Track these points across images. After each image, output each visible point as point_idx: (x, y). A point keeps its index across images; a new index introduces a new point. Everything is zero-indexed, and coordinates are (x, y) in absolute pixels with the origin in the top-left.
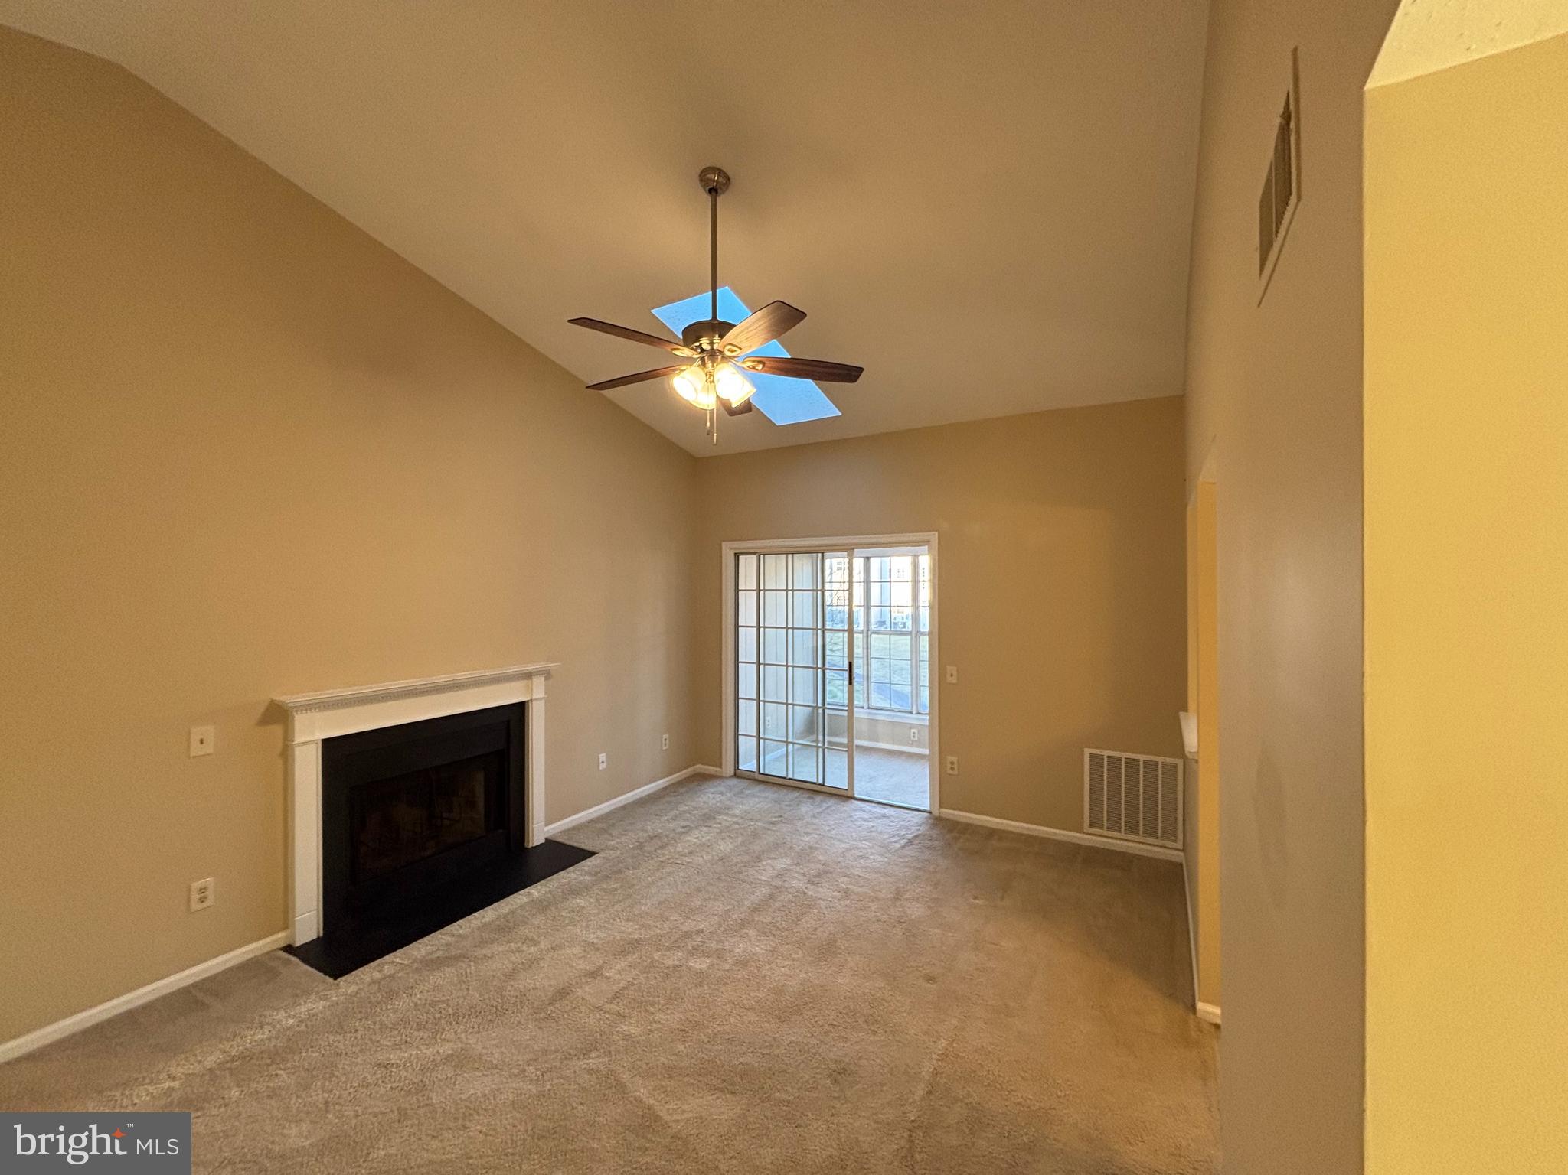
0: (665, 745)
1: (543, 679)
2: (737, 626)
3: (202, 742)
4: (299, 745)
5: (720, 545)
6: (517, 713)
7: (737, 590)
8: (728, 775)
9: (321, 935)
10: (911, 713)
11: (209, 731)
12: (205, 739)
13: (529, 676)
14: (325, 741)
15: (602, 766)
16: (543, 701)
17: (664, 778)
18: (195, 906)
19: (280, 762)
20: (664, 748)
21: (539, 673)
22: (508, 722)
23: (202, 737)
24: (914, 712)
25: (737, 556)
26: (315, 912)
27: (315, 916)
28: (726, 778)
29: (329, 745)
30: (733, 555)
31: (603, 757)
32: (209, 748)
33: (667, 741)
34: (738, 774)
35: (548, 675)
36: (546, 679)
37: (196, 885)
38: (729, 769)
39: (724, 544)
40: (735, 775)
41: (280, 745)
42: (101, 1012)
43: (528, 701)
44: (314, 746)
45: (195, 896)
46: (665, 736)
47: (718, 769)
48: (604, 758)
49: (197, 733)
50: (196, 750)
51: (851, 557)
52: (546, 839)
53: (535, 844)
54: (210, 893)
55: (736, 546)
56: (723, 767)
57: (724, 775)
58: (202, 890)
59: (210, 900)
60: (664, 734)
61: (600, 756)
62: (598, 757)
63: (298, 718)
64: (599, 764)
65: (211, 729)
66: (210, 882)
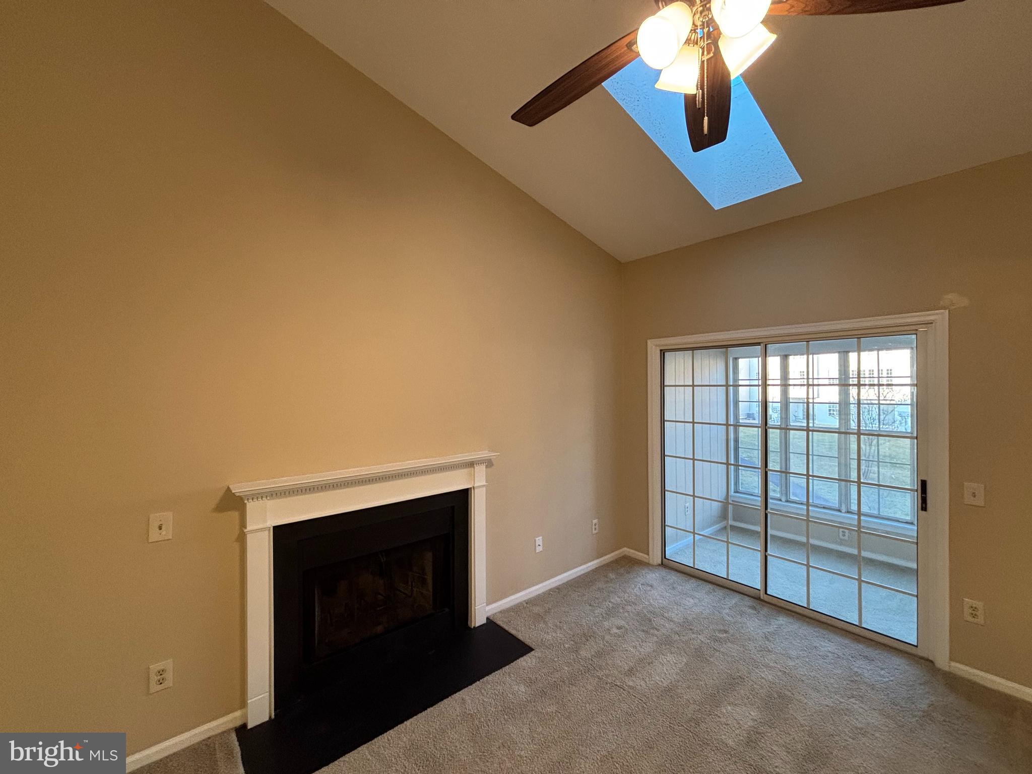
0: (595, 529)
1: (485, 466)
2: (663, 421)
3: (160, 528)
4: (252, 531)
5: (647, 343)
6: (462, 498)
7: (663, 386)
8: (655, 563)
9: (273, 717)
10: (839, 511)
11: (168, 517)
12: (164, 526)
13: (471, 464)
14: (276, 529)
15: (539, 549)
16: (484, 488)
17: (595, 559)
18: (154, 687)
19: (237, 546)
20: (594, 532)
21: (479, 462)
22: (453, 508)
23: (161, 523)
24: (844, 511)
25: (663, 353)
26: (268, 694)
27: (267, 698)
28: (652, 566)
29: (279, 531)
30: (659, 352)
31: (539, 540)
32: (167, 533)
33: (597, 526)
34: (666, 564)
35: (489, 463)
36: (487, 467)
37: (155, 667)
38: (655, 557)
39: (649, 342)
40: (662, 565)
41: (237, 532)
43: (471, 488)
44: (266, 533)
45: (154, 678)
46: (595, 521)
47: (646, 556)
48: (541, 540)
49: (155, 518)
50: (154, 535)
51: (765, 355)
52: (488, 619)
53: (477, 625)
54: (169, 676)
55: (663, 343)
56: (651, 553)
57: (651, 562)
58: (161, 672)
59: (169, 683)
60: (594, 520)
61: (537, 539)
62: (535, 540)
63: (251, 506)
64: (535, 546)
65: (170, 515)
66: (168, 664)
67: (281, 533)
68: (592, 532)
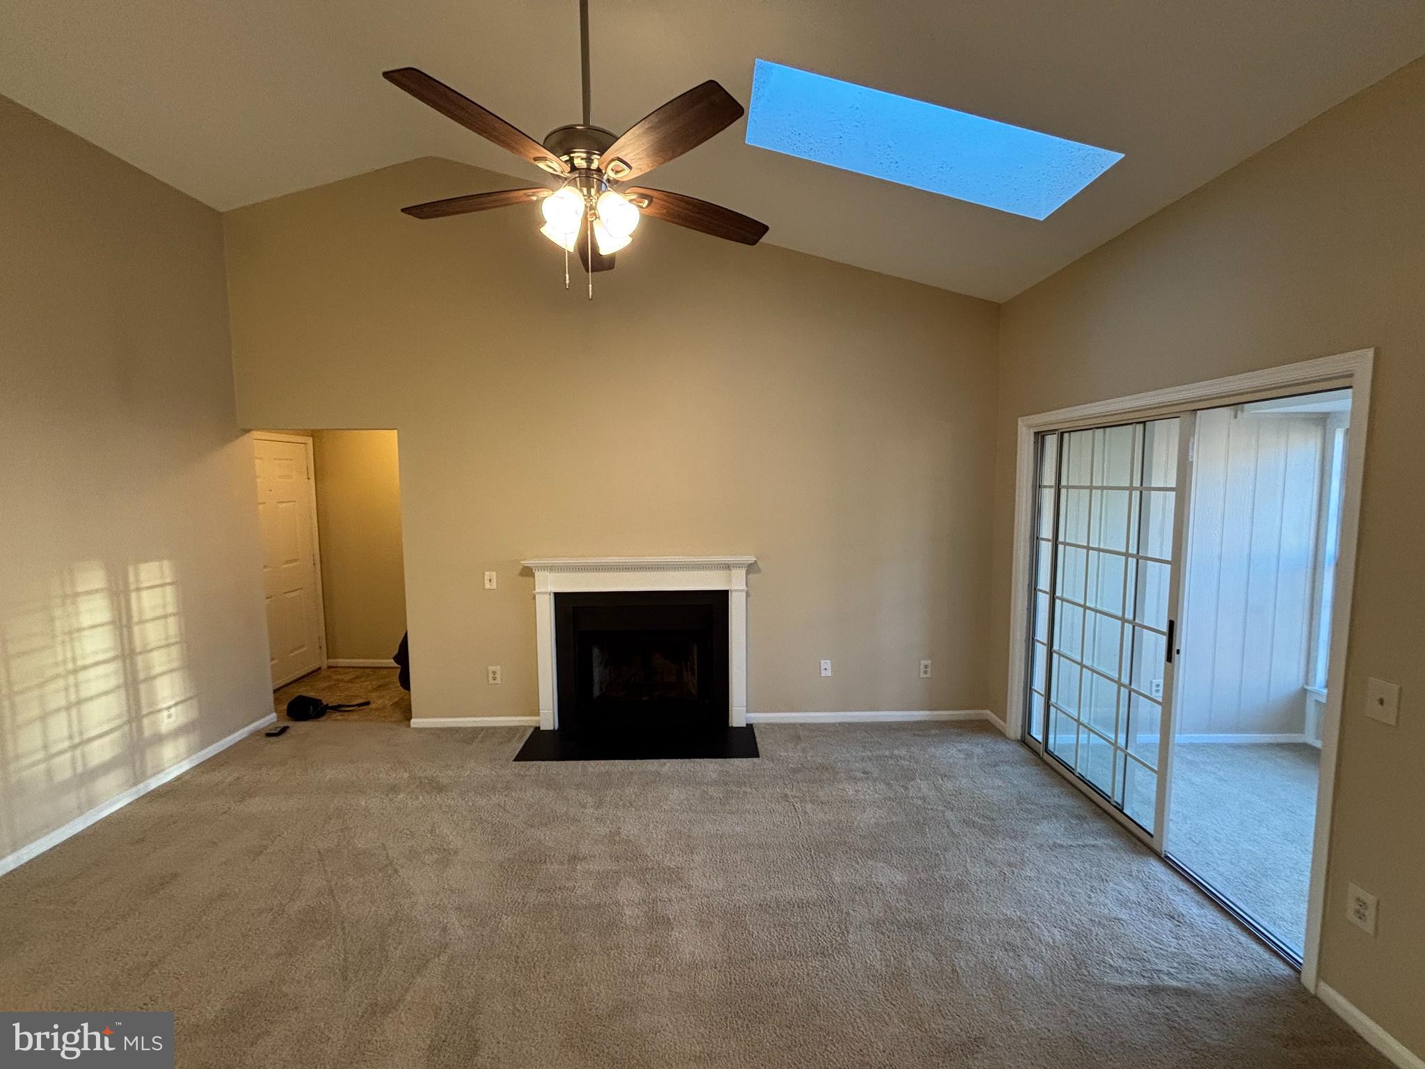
0: (926, 672)
1: (744, 572)
4: (539, 594)
6: (717, 601)
9: (556, 728)
12: (491, 581)
13: (728, 567)
14: (556, 594)
15: (825, 673)
16: (742, 593)
17: (922, 710)
18: (491, 682)
20: (922, 675)
21: (738, 566)
23: (491, 578)
25: (1040, 436)
26: (553, 711)
27: (552, 714)
29: (558, 597)
30: (1033, 435)
31: (826, 664)
32: (494, 586)
33: (929, 670)
36: (747, 572)
37: (491, 668)
38: (1013, 727)
39: (1020, 420)
40: (1022, 742)
42: (453, 722)
43: (727, 591)
44: (549, 596)
45: (491, 675)
46: (926, 662)
48: (830, 665)
49: (486, 575)
50: (487, 586)
52: (747, 724)
53: (735, 726)
54: (498, 676)
56: (1008, 723)
57: (1007, 732)
58: (494, 673)
59: (498, 681)
60: (924, 660)
61: (822, 661)
62: (820, 663)
63: (537, 574)
64: (820, 670)
65: (494, 574)
66: (497, 668)
67: (561, 599)
68: (919, 675)
